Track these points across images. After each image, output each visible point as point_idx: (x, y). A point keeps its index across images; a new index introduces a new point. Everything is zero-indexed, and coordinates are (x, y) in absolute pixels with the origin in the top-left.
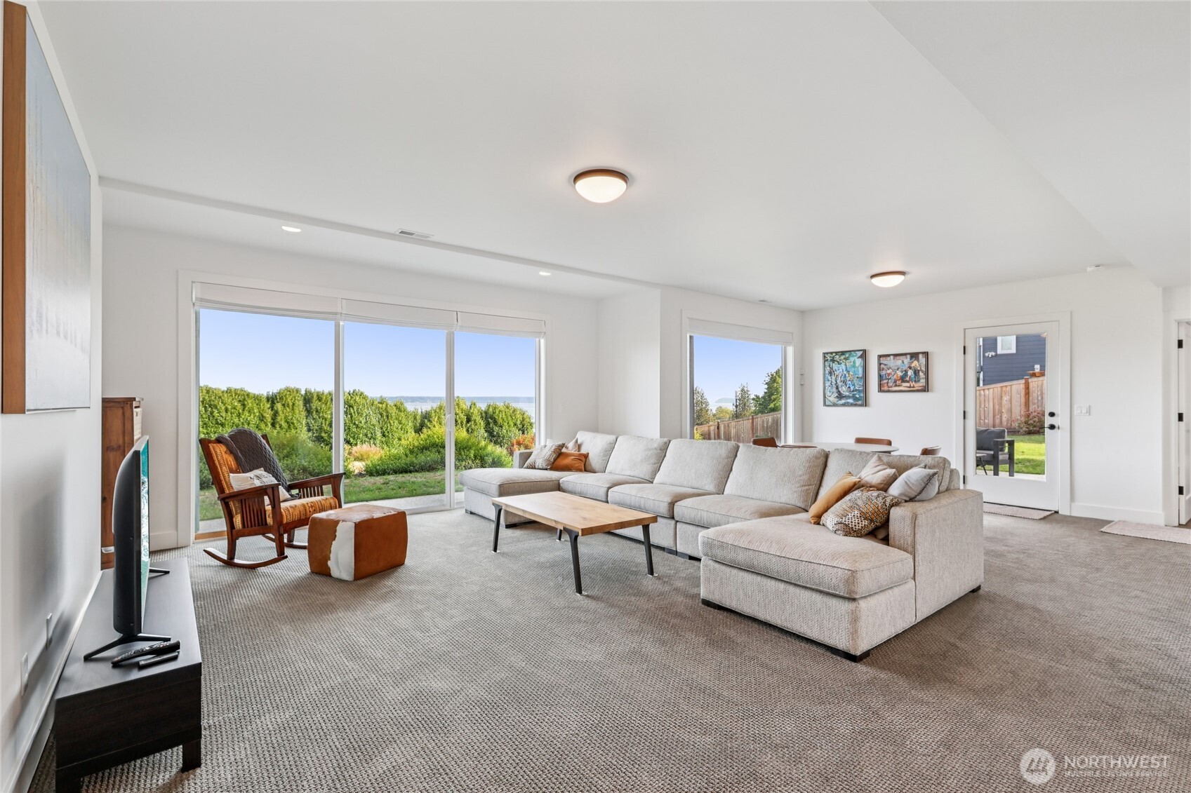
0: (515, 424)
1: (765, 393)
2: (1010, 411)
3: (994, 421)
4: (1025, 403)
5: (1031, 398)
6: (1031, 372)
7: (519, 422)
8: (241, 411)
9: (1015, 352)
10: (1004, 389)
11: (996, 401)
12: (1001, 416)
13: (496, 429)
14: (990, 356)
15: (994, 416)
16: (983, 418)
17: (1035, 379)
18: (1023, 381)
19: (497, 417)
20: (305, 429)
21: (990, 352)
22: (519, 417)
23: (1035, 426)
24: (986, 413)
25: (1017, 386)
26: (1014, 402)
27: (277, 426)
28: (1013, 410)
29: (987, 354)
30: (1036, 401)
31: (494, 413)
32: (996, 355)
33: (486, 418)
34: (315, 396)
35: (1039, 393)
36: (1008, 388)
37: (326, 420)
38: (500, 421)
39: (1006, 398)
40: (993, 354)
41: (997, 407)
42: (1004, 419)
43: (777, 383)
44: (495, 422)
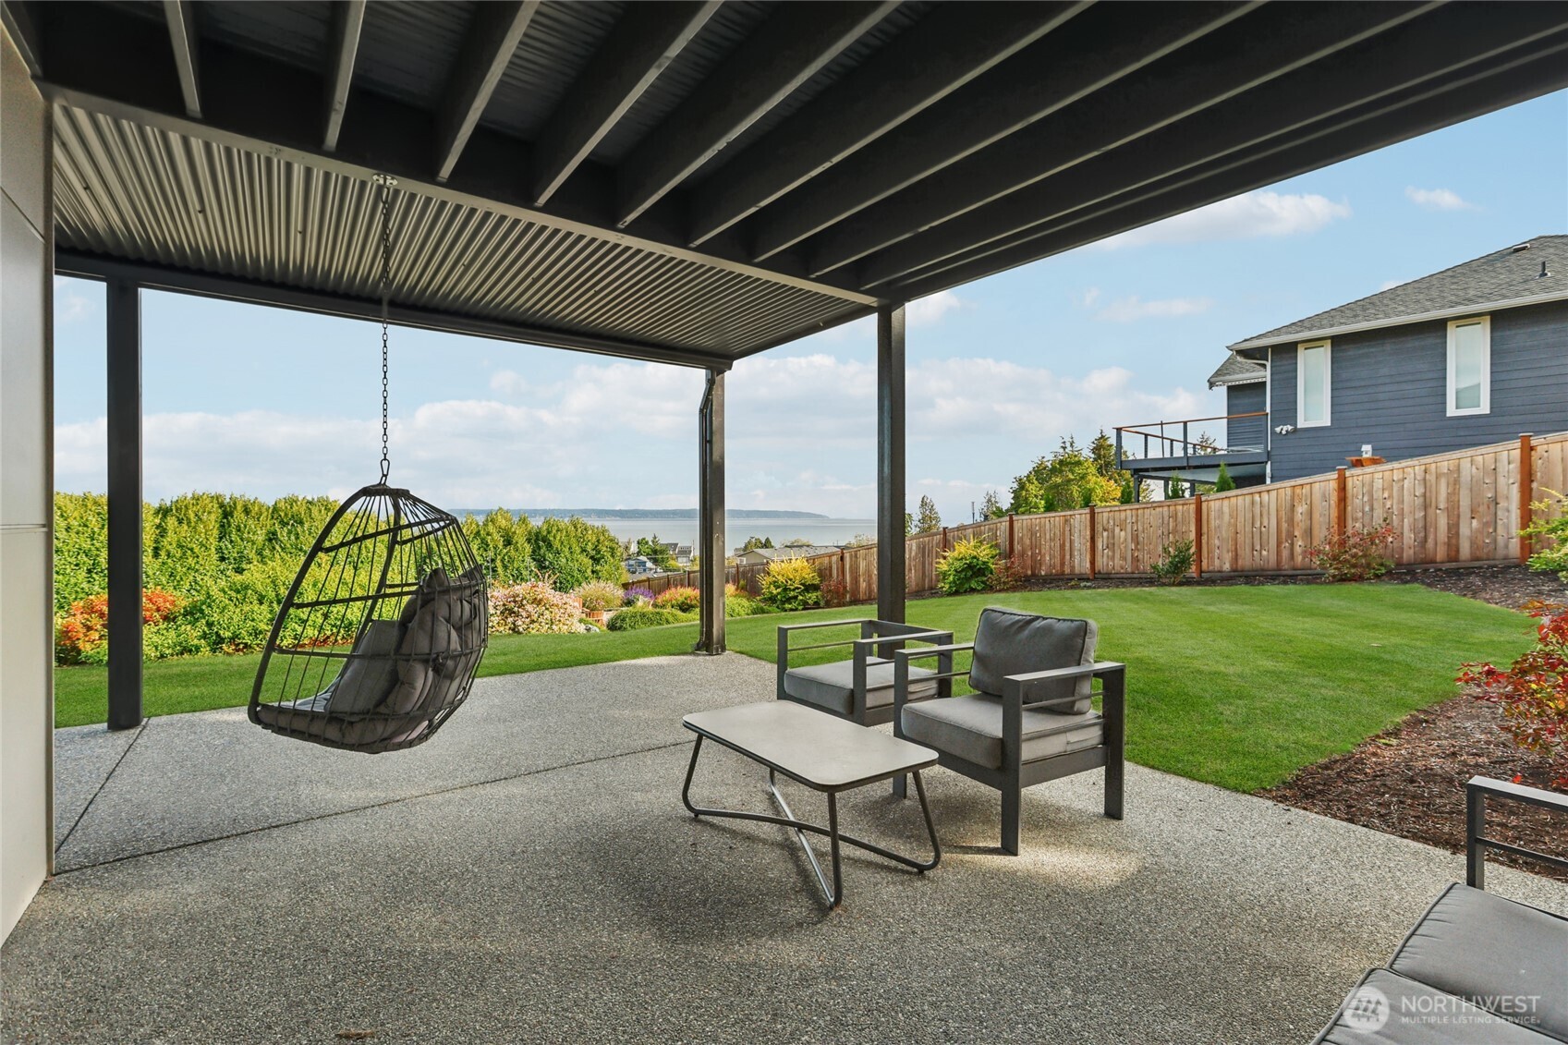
0: (583, 550)
1: (1012, 504)
2: (1309, 532)
3: (1279, 553)
4: (1339, 518)
5: (1349, 508)
6: (1354, 458)
7: (590, 547)
8: (96, 529)
9: (1329, 424)
10: (1298, 491)
11: (1283, 513)
12: (1292, 544)
13: (550, 556)
14: (1284, 432)
15: (1279, 545)
16: (1258, 548)
17: (1357, 471)
18: (1334, 475)
19: (551, 539)
20: (216, 557)
21: (1284, 425)
22: (591, 537)
23: (1354, 566)
24: (1265, 537)
25: (1324, 484)
26: (1316, 516)
27: (163, 553)
28: (1316, 532)
29: (1278, 430)
30: (1360, 514)
31: (549, 533)
32: (1296, 430)
33: (536, 541)
34: (239, 507)
35: (1366, 499)
36: (1306, 489)
37: (254, 543)
38: (557, 544)
39: (1301, 509)
40: (1290, 428)
41: (1285, 526)
42: (1298, 550)
43: (1027, 491)
44: (550, 546)
